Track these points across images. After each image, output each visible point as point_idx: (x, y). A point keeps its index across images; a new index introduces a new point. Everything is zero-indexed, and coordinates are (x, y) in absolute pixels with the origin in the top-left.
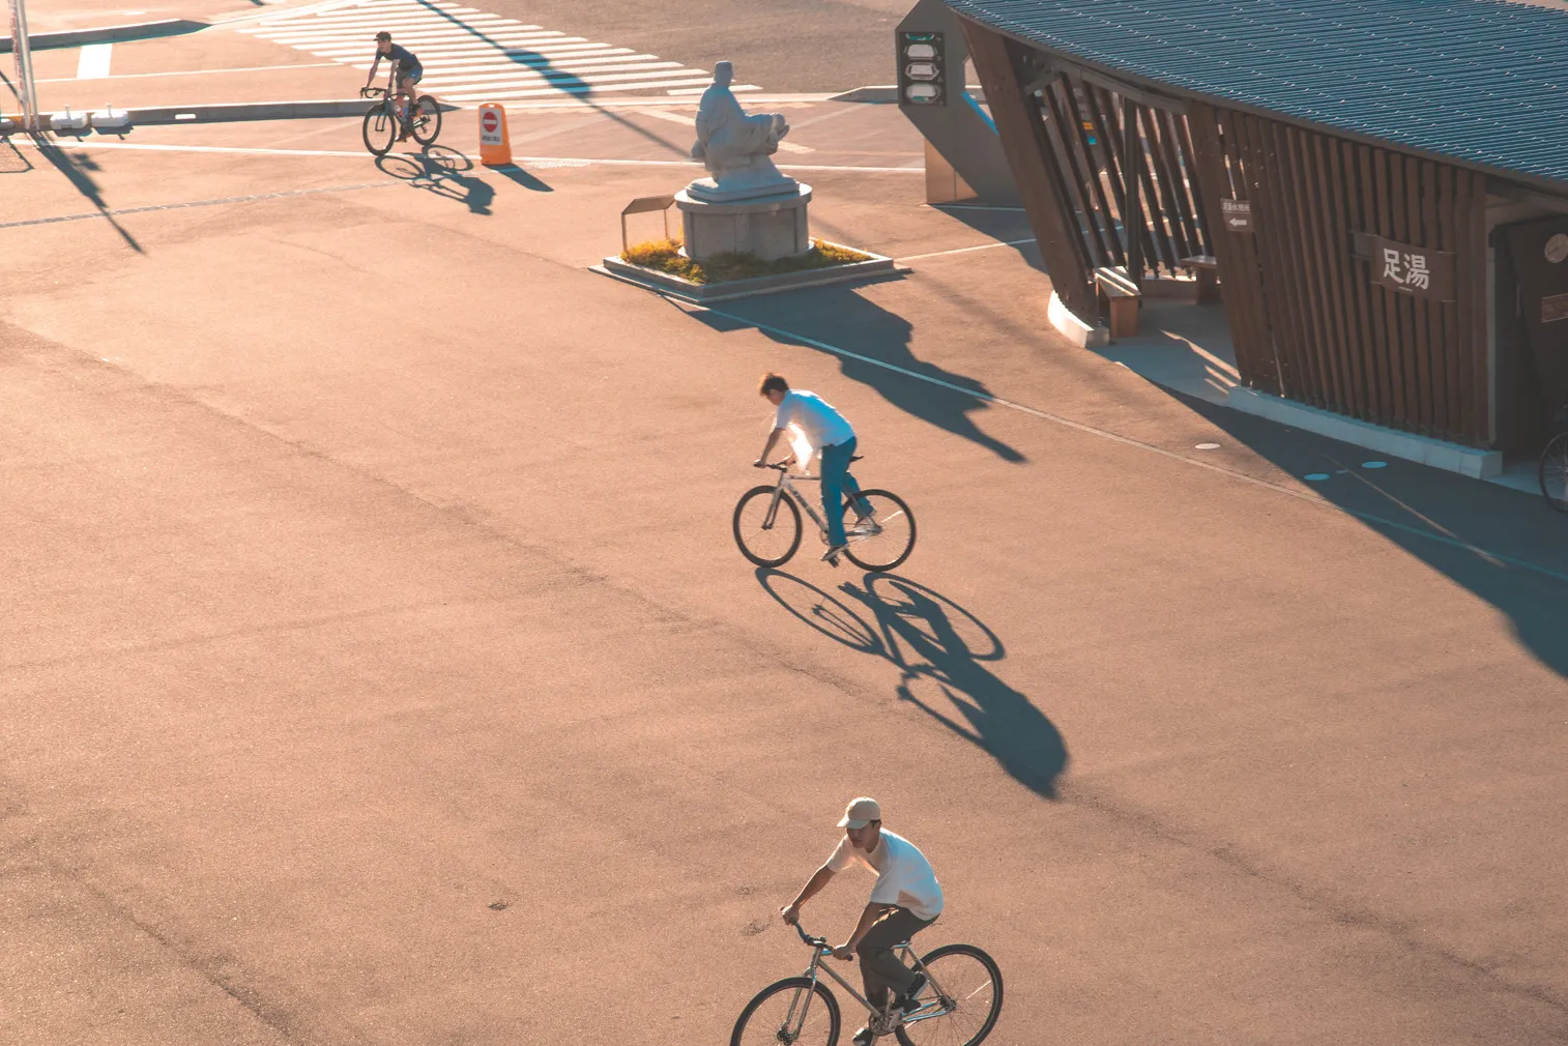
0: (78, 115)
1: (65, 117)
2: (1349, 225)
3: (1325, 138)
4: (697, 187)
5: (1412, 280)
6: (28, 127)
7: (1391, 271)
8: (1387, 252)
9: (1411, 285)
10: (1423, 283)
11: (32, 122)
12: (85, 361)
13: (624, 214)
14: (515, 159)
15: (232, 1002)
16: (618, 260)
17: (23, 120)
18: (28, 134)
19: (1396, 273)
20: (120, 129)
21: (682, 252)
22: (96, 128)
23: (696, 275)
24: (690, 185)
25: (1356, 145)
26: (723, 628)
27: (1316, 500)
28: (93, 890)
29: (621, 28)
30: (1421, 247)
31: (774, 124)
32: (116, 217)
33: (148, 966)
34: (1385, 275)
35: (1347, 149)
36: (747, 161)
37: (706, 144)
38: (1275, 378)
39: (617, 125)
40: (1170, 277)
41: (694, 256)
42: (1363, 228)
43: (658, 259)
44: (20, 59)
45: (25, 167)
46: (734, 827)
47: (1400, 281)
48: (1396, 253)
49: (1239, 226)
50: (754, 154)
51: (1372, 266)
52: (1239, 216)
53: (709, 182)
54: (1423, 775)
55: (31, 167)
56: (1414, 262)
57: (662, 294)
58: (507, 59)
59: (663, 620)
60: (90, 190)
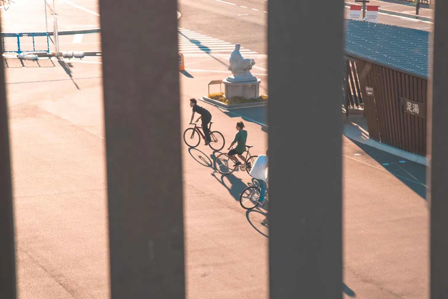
0: (70, 53)
1: (66, 53)
2: (398, 95)
3: (393, 71)
4: (229, 78)
5: (414, 111)
6: (56, 55)
7: (409, 108)
8: (408, 103)
9: (414, 112)
10: (417, 112)
11: (57, 54)
12: (58, 118)
13: (209, 84)
14: (186, 69)
15: (61, 287)
16: (207, 97)
17: (55, 53)
18: (56, 57)
19: (410, 109)
20: (81, 57)
21: (224, 96)
22: (74, 56)
23: (227, 102)
24: (227, 77)
25: (401, 73)
26: (214, 196)
27: (384, 170)
28: (30, 256)
29: (223, 35)
30: (417, 102)
31: (251, 61)
32: (75, 81)
33: (40, 276)
34: (408, 109)
35: (399, 74)
36: (243, 71)
37: (232, 66)
38: (378, 137)
39: (216, 61)
40: (357, 108)
41: (227, 97)
42: (402, 96)
43: (217, 97)
44: (55, 37)
45: (53, 65)
46: (205, 249)
47: (411, 111)
48: (410, 103)
49: (370, 94)
50: (245, 70)
51: (404, 107)
52: (370, 91)
53: (232, 77)
54: (395, 245)
55: (55, 66)
56: (415, 106)
57: (217, 107)
58: (190, 42)
59: (198, 193)
60: (69, 72)
